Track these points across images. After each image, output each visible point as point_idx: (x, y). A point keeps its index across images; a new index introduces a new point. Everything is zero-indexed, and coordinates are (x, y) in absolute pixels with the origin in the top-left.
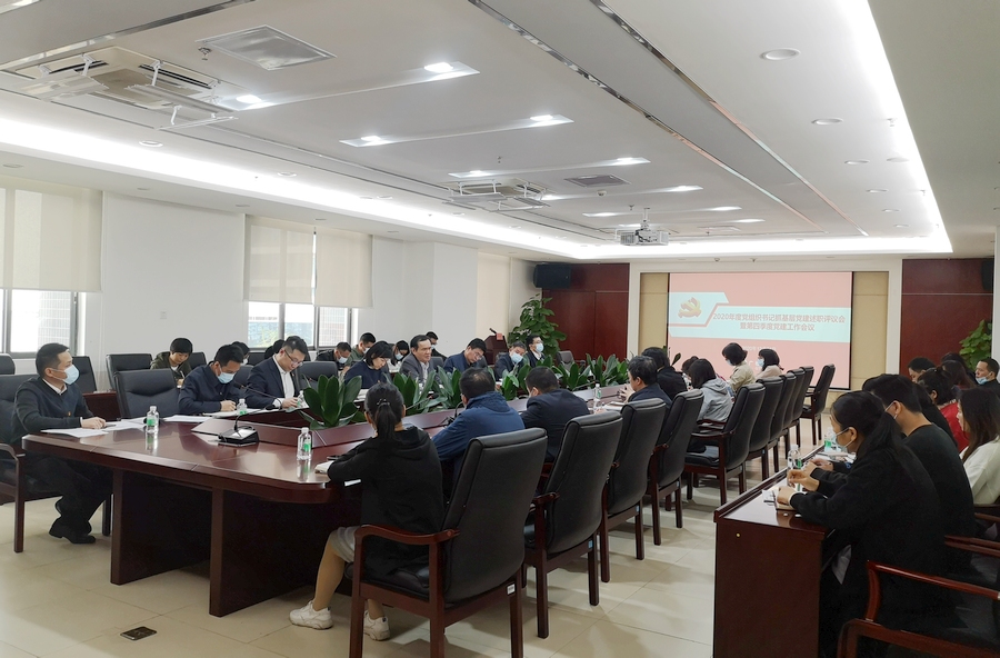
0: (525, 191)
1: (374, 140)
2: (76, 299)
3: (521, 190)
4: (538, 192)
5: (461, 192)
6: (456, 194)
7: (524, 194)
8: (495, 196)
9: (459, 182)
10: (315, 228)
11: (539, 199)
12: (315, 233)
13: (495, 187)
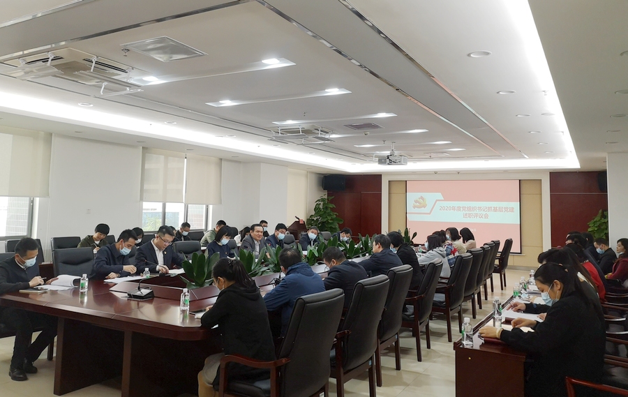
1: (227, 103)
2: (32, 202)
3: (317, 132)
4: (327, 133)
5: (280, 133)
6: (275, 135)
7: (319, 134)
8: (301, 135)
9: (278, 127)
10: (186, 154)
11: (328, 137)
12: (186, 158)
13: (301, 130)
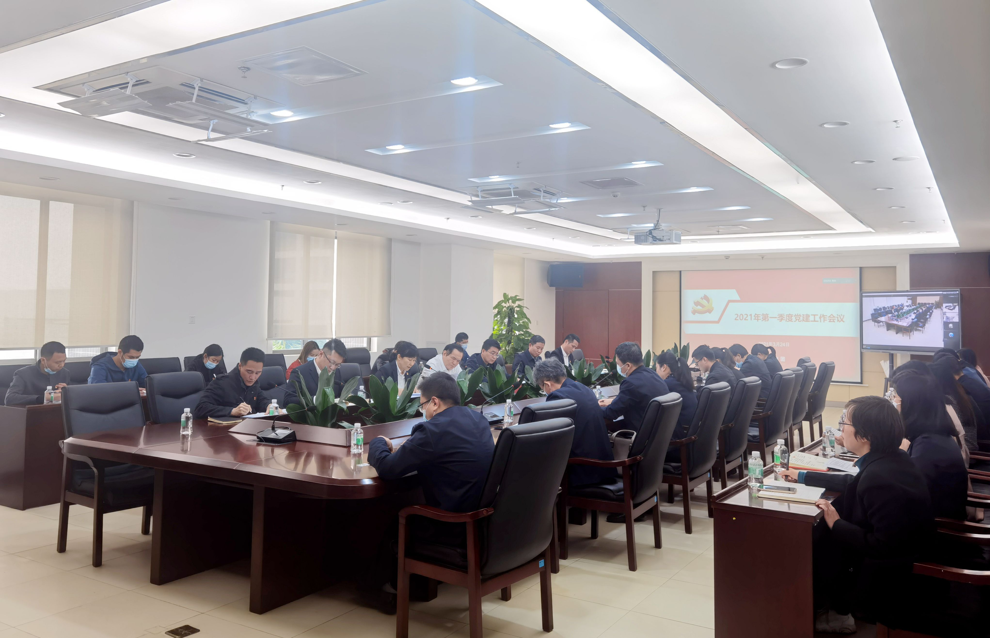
0: (542, 194)
1: (398, 149)
3: (538, 193)
4: (553, 194)
5: (480, 196)
6: (474, 199)
7: (540, 197)
8: (513, 199)
9: (478, 187)
10: (336, 232)
11: (555, 202)
12: (336, 238)
13: (514, 191)
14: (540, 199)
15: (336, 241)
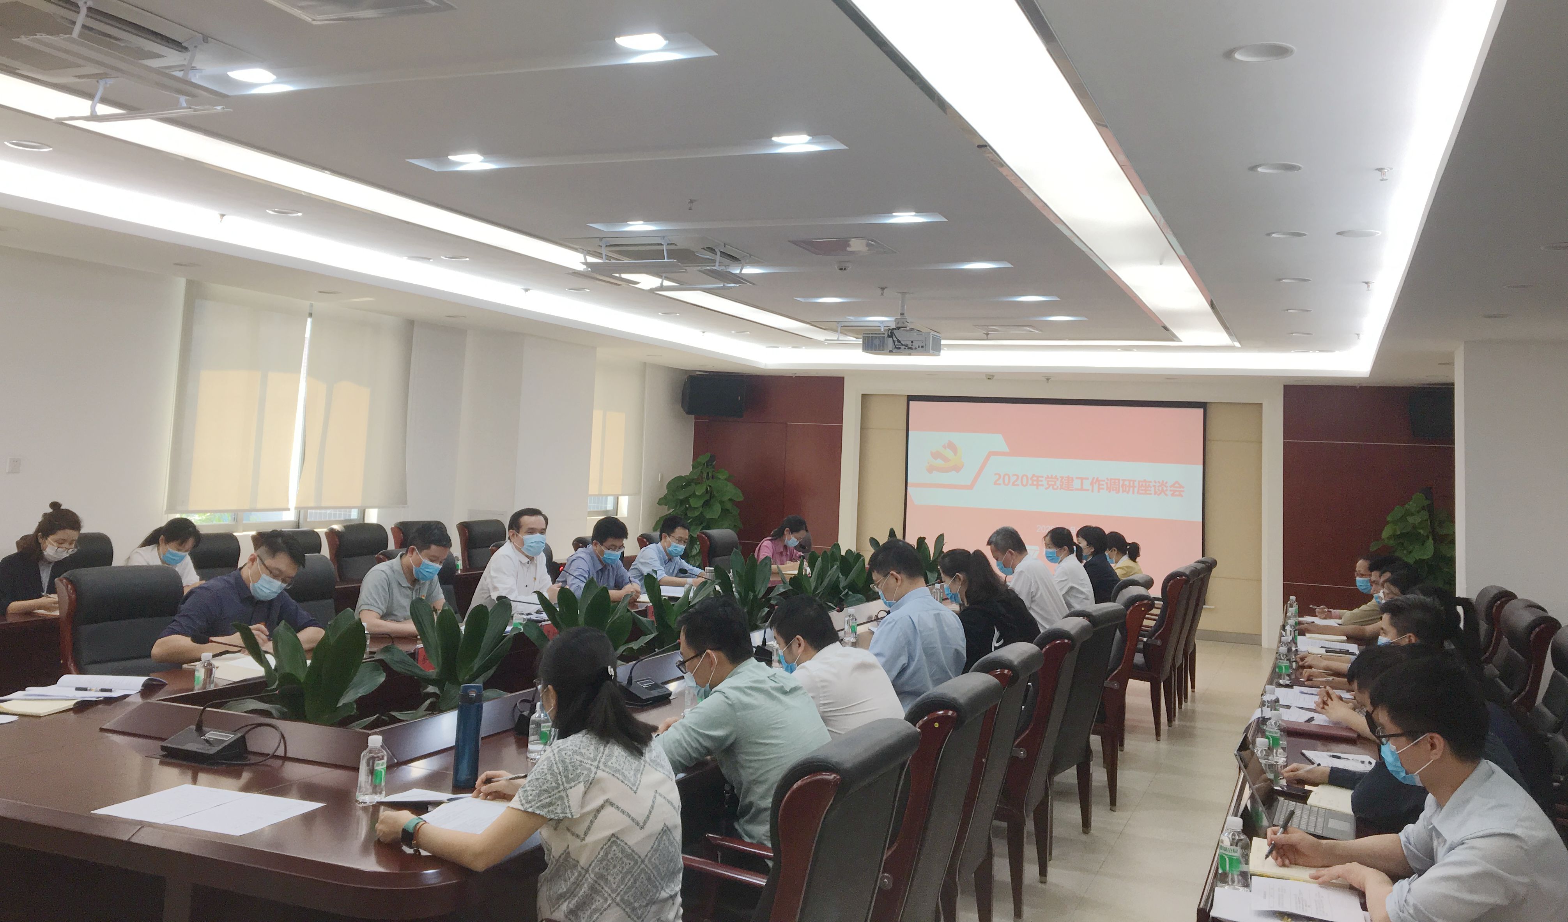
0: (718, 258)
1: (471, 161)
3: (710, 256)
4: (734, 259)
5: (604, 256)
6: (591, 259)
7: (715, 263)
8: (665, 266)
9: (601, 239)
10: (312, 305)
11: (738, 272)
12: (311, 315)
13: (667, 250)
14: (714, 266)
15: (309, 320)
